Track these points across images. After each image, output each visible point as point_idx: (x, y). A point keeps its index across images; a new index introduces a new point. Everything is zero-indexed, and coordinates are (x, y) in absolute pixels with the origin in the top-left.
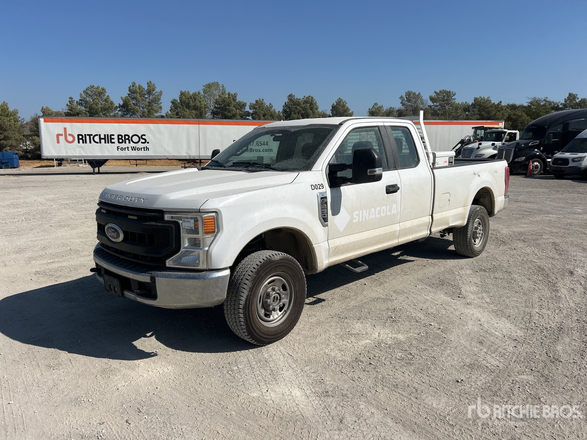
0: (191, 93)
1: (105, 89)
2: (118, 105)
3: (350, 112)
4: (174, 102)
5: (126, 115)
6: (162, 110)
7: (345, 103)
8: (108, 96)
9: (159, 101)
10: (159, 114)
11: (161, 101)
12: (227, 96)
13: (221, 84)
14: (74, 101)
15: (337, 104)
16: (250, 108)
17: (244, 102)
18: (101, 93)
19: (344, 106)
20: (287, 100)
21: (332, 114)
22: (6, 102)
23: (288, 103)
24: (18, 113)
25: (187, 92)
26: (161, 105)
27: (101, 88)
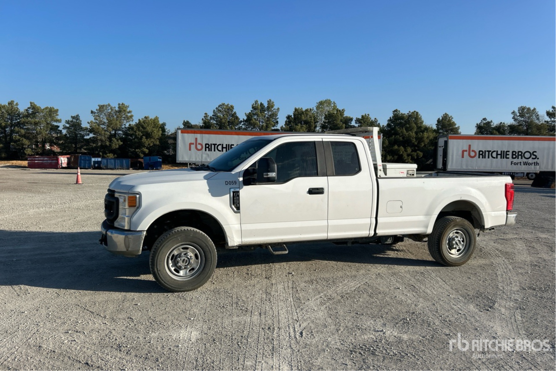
0: (304, 110)
1: (233, 107)
2: (242, 120)
3: (456, 126)
4: (289, 117)
5: (248, 128)
6: (278, 125)
7: (451, 118)
8: (235, 112)
9: (276, 117)
10: (275, 128)
11: (277, 117)
12: (335, 112)
13: (332, 101)
14: (209, 116)
15: (442, 118)
16: (356, 123)
17: (351, 117)
18: (229, 109)
19: (449, 121)
20: (393, 115)
21: (437, 128)
22: (158, 116)
23: (393, 117)
24: (165, 126)
25: (300, 108)
26: (277, 120)
27: (230, 105)
